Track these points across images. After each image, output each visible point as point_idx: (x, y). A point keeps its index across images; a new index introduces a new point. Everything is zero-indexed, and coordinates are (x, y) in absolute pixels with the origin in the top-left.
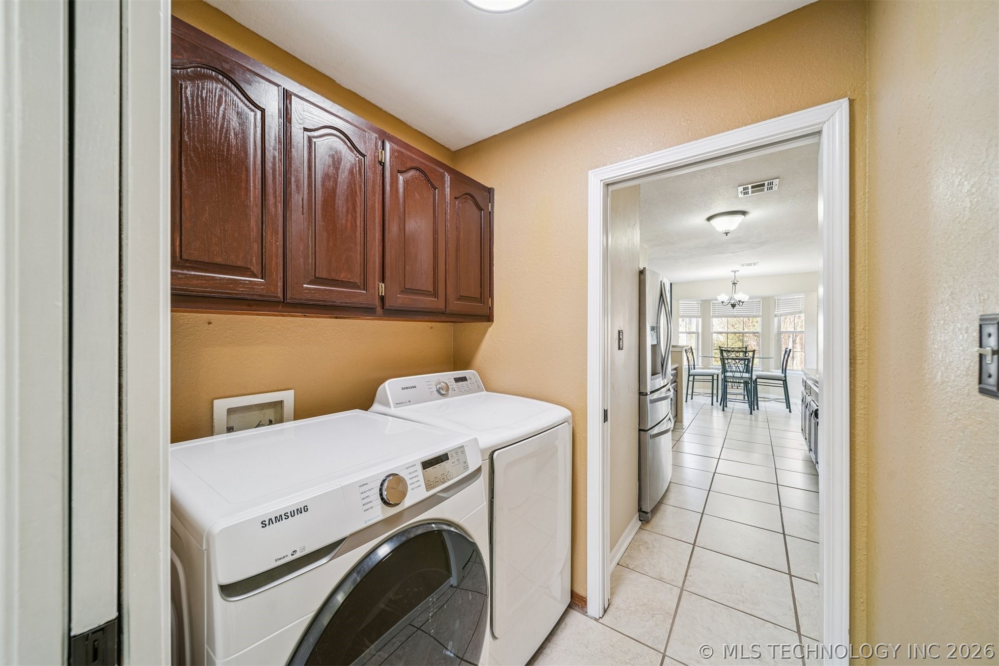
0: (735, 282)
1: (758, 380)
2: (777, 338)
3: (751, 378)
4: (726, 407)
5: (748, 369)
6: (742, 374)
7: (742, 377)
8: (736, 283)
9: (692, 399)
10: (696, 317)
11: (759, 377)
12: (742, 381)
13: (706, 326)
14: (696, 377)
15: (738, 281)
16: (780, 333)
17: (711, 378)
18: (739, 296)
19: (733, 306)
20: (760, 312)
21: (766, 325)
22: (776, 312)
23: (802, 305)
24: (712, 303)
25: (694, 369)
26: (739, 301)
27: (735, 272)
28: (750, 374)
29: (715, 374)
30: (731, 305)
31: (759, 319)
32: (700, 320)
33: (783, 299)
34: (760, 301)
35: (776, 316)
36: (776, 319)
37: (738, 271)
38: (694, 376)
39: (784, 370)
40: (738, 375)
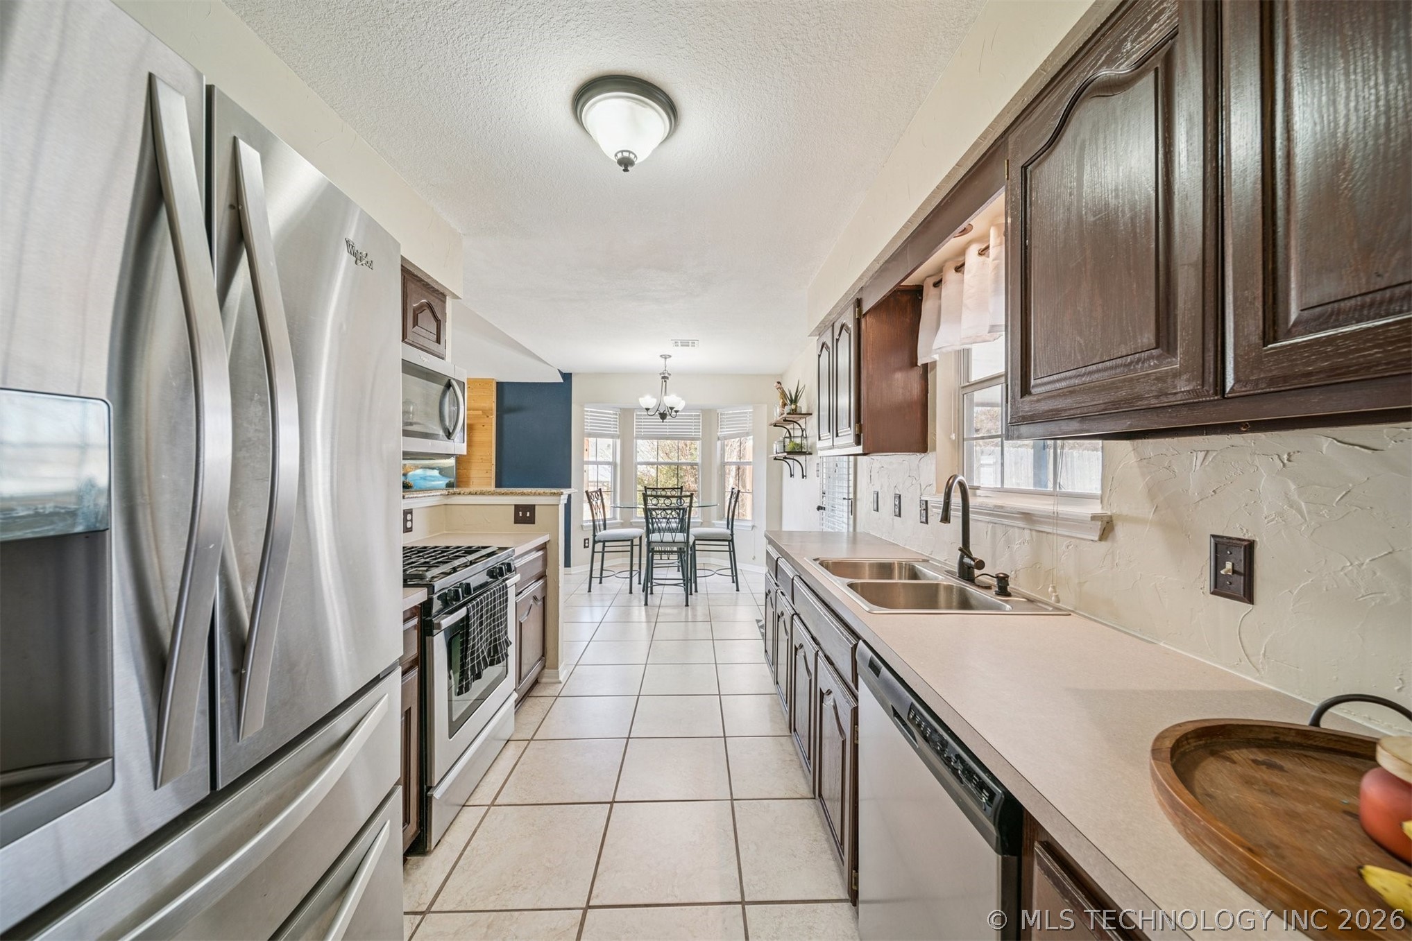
0: (666, 375)
1: (697, 542)
2: (719, 473)
3: (687, 542)
4: (652, 593)
5: (684, 527)
6: (674, 534)
7: (674, 542)
8: (667, 378)
9: (601, 583)
10: (612, 436)
11: (698, 538)
12: (675, 549)
13: (627, 452)
14: (607, 544)
15: (670, 375)
16: (723, 465)
17: (629, 543)
18: (672, 400)
19: (663, 416)
20: (699, 432)
21: (707, 452)
22: (719, 433)
23: (750, 420)
24: (636, 415)
25: (605, 529)
26: (672, 408)
27: (666, 358)
28: (685, 534)
29: (635, 537)
30: (660, 414)
31: (698, 443)
32: (618, 442)
33: (727, 414)
34: (699, 415)
35: (719, 439)
36: (719, 443)
37: (670, 356)
38: (604, 542)
39: (730, 524)
40: (668, 537)
